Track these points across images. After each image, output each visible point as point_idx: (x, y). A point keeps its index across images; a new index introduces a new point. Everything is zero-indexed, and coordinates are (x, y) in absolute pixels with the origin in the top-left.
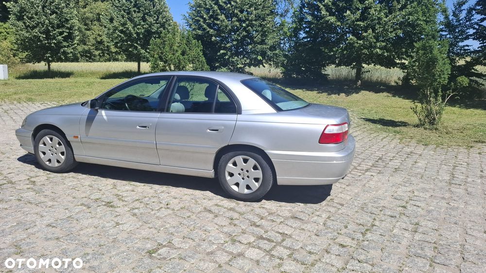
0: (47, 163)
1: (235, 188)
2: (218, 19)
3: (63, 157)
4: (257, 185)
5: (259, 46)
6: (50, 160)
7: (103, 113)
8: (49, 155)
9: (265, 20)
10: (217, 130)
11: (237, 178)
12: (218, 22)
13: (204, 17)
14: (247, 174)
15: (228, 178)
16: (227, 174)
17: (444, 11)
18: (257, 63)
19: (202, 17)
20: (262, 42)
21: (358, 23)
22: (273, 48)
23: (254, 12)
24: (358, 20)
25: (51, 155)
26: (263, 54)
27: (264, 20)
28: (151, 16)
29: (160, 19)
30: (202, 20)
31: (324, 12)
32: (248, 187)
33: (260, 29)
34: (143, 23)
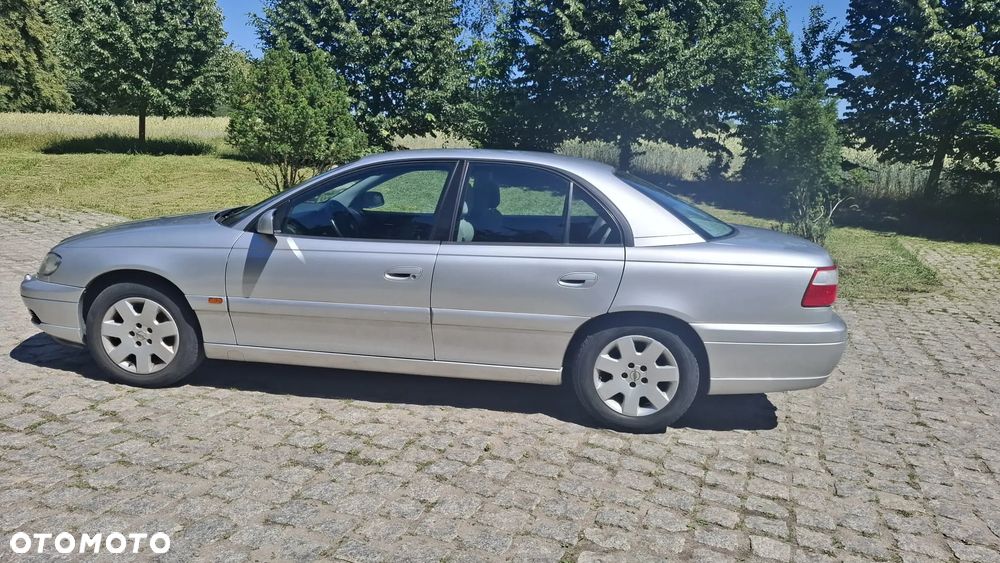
0: (125, 365)
1: (614, 405)
2: (338, 30)
3: (170, 349)
4: (666, 397)
5: (428, 93)
6: (132, 359)
7: (292, 245)
8: (129, 345)
9: (442, 39)
10: (583, 281)
11: (619, 384)
12: (341, 37)
13: (309, 22)
14: (643, 374)
15: (599, 384)
16: (596, 375)
17: (787, 42)
18: (421, 128)
19: (301, 22)
20: (434, 85)
21: (635, 56)
22: (455, 98)
23: (419, 19)
24: (635, 50)
25: (137, 346)
26: (435, 108)
27: (438, 38)
28: (174, 12)
29: (196, 21)
30: (301, 29)
31: (568, 30)
32: (644, 402)
33: (430, 56)
34: (154, 27)
